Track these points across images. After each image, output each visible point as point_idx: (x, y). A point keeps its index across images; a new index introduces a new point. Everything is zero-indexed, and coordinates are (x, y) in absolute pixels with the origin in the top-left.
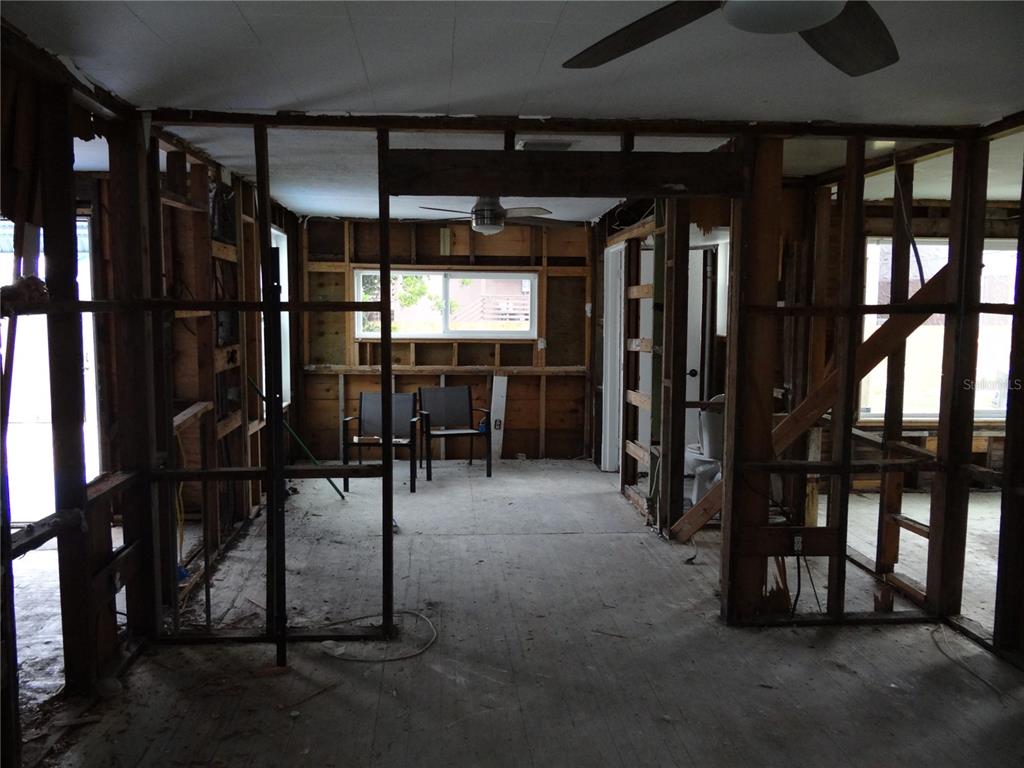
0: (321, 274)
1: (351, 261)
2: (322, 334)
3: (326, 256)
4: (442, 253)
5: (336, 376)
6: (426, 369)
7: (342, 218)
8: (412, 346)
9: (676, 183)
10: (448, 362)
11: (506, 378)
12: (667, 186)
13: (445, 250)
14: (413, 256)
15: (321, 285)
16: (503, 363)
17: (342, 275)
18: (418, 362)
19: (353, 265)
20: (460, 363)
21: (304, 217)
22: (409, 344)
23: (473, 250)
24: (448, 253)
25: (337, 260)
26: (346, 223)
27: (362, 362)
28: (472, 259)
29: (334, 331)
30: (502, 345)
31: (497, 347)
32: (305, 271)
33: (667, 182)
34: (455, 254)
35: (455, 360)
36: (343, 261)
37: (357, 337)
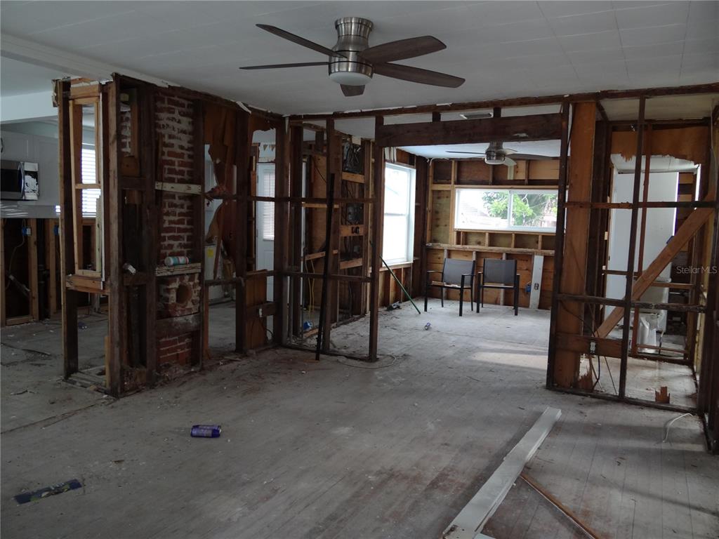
0: (440, 191)
1: (455, 183)
2: (438, 226)
3: (443, 181)
4: (508, 178)
5: (443, 250)
6: (495, 249)
7: (450, 159)
8: (487, 234)
9: (521, 132)
10: (509, 246)
11: (542, 257)
12: (516, 135)
13: (510, 177)
14: (491, 180)
15: (439, 198)
16: (543, 248)
17: (450, 191)
18: (491, 244)
19: (456, 186)
20: (516, 247)
21: (430, 159)
22: (485, 233)
23: (528, 175)
24: (512, 178)
25: (448, 183)
26: (453, 161)
27: (458, 243)
28: (526, 181)
29: (444, 224)
30: (543, 236)
31: (540, 238)
32: (430, 189)
33: (516, 133)
34: (517, 178)
35: (513, 244)
36: (450, 183)
37: (455, 227)
